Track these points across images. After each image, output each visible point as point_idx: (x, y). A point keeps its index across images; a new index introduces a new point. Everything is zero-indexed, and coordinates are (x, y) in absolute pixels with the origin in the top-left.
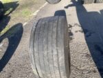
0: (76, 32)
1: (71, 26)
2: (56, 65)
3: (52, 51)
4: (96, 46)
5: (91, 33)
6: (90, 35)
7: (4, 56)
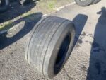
0: (87, 42)
1: (84, 34)
2: (42, 59)
3: (43, 47)
4: (98, 63)
5: (100, 49)
6: (98, 51)
7: (16, 35)
